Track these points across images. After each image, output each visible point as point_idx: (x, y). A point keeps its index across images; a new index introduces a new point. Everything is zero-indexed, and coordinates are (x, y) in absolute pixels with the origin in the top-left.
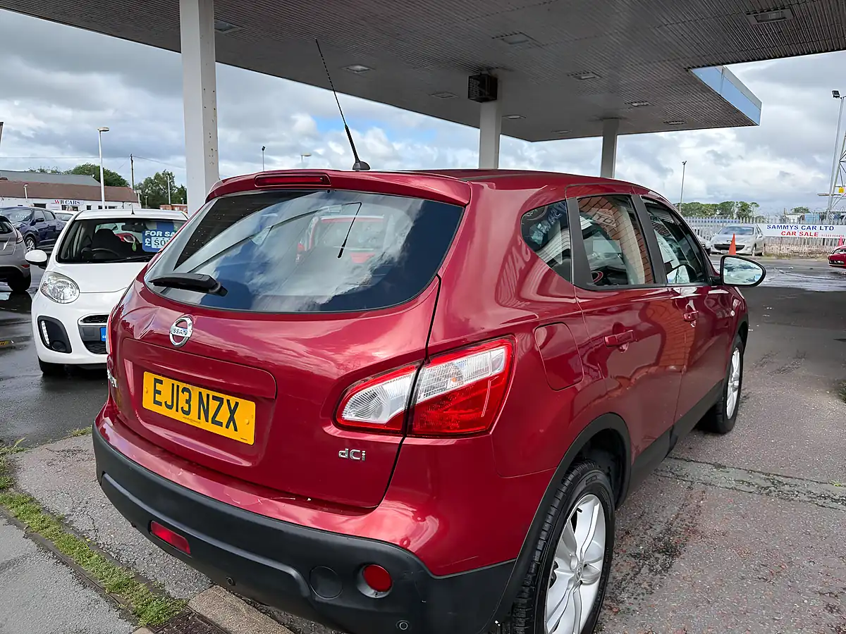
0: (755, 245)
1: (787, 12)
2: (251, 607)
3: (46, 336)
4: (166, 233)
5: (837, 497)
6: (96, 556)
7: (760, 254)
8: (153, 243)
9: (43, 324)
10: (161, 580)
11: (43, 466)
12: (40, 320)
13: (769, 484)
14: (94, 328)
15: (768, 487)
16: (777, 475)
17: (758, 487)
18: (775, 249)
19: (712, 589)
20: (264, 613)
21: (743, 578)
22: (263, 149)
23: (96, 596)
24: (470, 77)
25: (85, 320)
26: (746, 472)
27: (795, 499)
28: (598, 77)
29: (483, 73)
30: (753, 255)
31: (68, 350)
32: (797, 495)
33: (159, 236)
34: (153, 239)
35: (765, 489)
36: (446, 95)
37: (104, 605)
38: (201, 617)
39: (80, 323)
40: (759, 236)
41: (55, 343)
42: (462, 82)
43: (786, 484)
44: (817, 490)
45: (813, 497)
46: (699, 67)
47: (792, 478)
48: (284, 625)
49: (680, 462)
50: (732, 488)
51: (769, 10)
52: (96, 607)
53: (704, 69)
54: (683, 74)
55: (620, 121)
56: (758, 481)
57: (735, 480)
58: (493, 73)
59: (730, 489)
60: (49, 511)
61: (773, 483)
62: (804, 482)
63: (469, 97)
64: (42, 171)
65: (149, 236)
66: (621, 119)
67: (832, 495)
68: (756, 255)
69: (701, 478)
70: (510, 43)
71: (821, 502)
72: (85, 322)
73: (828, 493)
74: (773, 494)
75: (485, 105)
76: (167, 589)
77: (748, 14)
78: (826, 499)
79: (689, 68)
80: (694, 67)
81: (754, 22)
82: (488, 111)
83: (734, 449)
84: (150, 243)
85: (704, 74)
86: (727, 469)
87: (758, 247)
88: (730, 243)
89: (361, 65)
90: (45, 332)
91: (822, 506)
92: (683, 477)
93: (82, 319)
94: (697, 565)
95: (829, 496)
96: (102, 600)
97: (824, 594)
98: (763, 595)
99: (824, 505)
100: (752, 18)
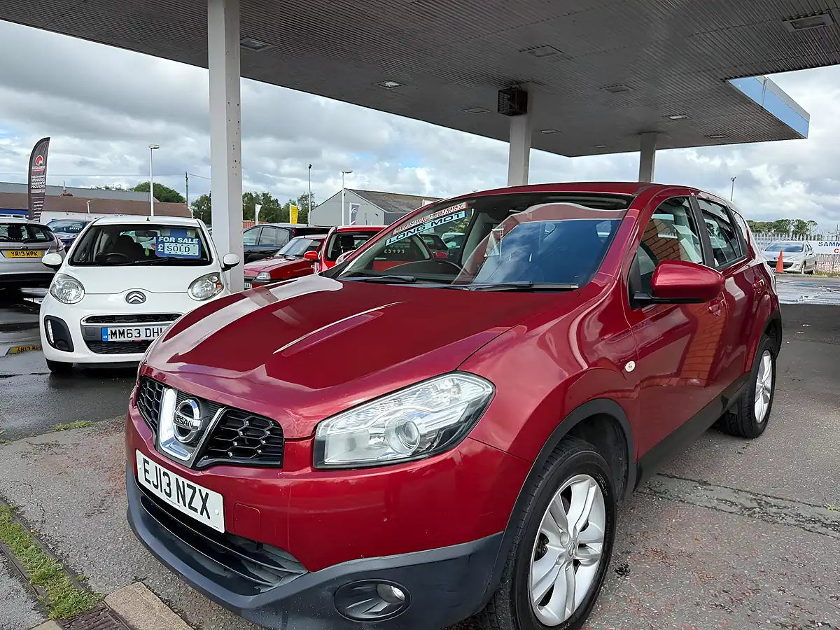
0: (805, 262)
1: (826, 18)
2: (165, 606)
3: (51, 335)
4: (179, 239)
5: (828, 522)
6: (33, 546)
7: (811, 273)
8: (166, 248)
9: (49, 323)
10: (87, 574)
11: (17, 458)
12: (47, 318)
13: (755, 504)
14: (95, 328)
15: (753, 508)
16: (766, 496)
17: (741, 508)
18: (827, 267)
19: (660, 614)
20: (175, 613)
21: (698, 604)
22: (310, 167)
23: (18, 586)
24: (499, 91)
25: (88, 320)
26: (732, 491)
27: (780, 522)
28: (631, 90)
29: (513, 86)
30: (803, 273)
31: (70, 349)
32: (783, 518)
33: (172, 242)
34: (166, 245)
35: (749, 509)
36: (479, 110)
37: (23, 595)
38: (113, 613)
39: (83, 323)
40: (809, 253)
41: (60, 342)
42: (491, 97)
43: (775, 506)
44: (806, 512)
45: (801, 521)
46: (736, 77)
47: (782, 499)
48: (191, 626)
49: (661, 477)
50: (712, 507)
51: (806, 16)
52: (15, 597)
53: (742, 79)
54: (720, 85)
55: (658, 134)
56: (743, 501)
57: (717, 499)
58: (523, 87)
59: (709, 508)
60: (6, 501)
61: (759, 504)
62: (795, 504)
63: (499, 110)
64: (107, 188)
65: (163, 242)
66: (658, 133)
67: (823, 520)
68: (805, 273)
69: (680, 495)
70: (537, 56)
71: (809, 526)
72: (87, 322)
73: (820, 517)
74: (757, 515)
75: (515, 119)
76: (91, 583)
77: (784, 21)
78: (815, 523)
79: (726, 79)
80: (731, 78)
81: (791, 29)
82: (518, 124)
83: (725, 466)
84: (163, 249)
85: (742, 85)
86: (712, 487)
87: (808, 264)
88: (777, 260)
89: (394, 82)
90: (50, 331)
91: (809, 531)
92: (660, 493)
93: (84, 319)
94: (649, 587)
95: (819, 521)
96: (23, 591)
97: (786, 627)
98: (717, 623)
99: (812, 529)
100: (788, 24)
